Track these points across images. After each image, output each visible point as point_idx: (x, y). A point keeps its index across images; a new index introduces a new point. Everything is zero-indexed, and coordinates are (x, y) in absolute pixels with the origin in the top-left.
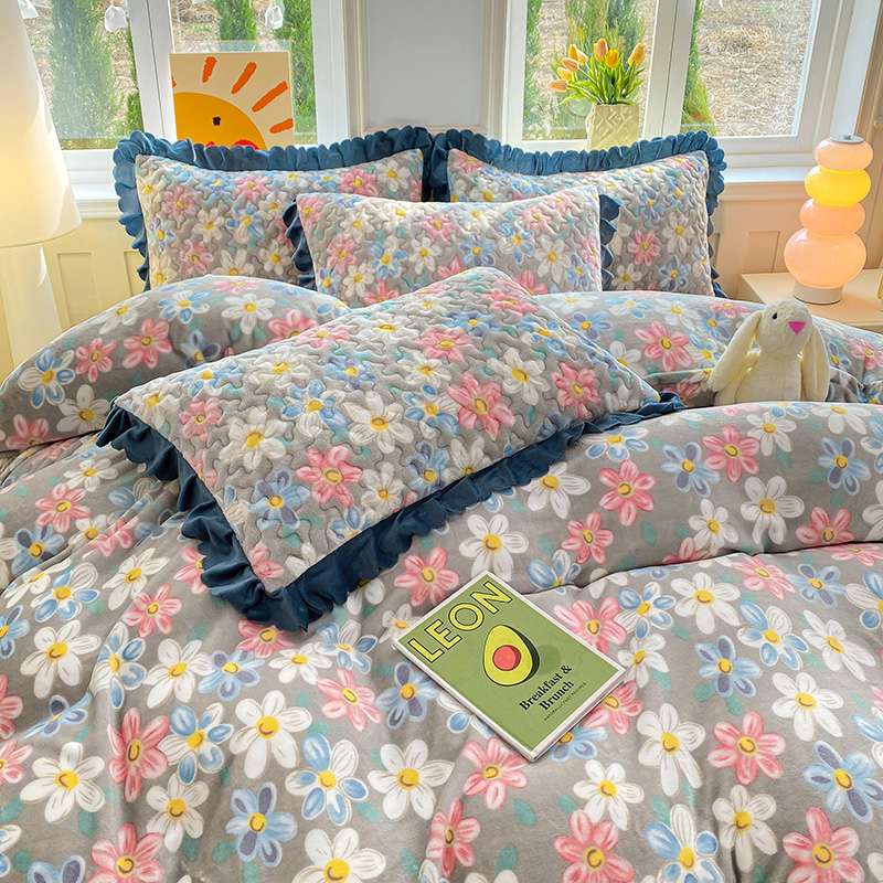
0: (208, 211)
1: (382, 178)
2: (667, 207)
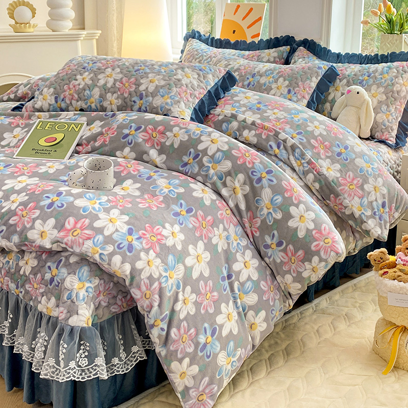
0: (195, 60)
1: (263, 55)
2: (374, 82)
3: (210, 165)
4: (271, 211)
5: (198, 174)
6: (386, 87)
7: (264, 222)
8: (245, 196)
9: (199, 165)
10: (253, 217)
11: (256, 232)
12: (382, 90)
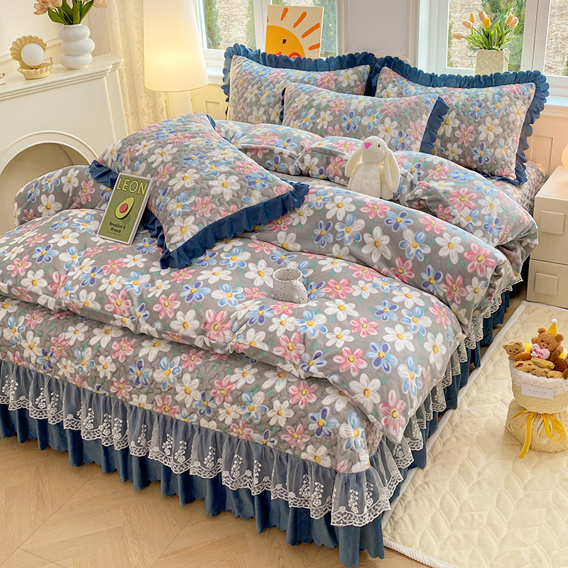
1: (340, 79)
2: (487, 113)
6: (501, 119)
12: (497, 121)
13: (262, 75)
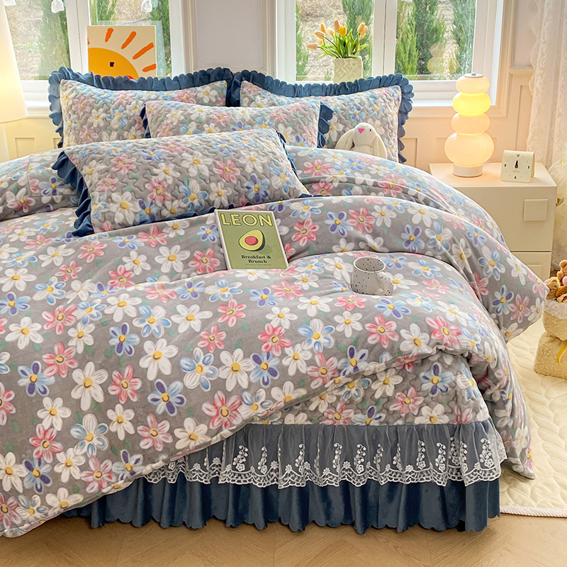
0: (98, 110)
3: (434, 237)
4: (496, 267)
5: (426, 249)
6: (381, 120)
7: (491, 279)
8: (469, 259)
9: (423, 240)
10: (479, 278)
11: (484, 292)
12: (378, 122)
13: (106, 98)
